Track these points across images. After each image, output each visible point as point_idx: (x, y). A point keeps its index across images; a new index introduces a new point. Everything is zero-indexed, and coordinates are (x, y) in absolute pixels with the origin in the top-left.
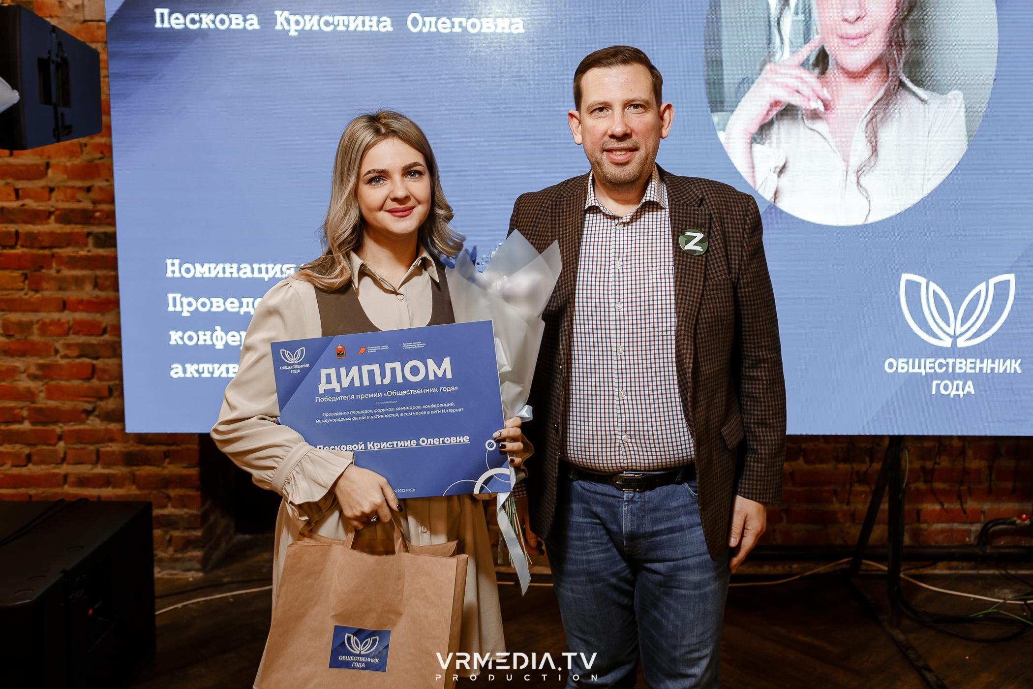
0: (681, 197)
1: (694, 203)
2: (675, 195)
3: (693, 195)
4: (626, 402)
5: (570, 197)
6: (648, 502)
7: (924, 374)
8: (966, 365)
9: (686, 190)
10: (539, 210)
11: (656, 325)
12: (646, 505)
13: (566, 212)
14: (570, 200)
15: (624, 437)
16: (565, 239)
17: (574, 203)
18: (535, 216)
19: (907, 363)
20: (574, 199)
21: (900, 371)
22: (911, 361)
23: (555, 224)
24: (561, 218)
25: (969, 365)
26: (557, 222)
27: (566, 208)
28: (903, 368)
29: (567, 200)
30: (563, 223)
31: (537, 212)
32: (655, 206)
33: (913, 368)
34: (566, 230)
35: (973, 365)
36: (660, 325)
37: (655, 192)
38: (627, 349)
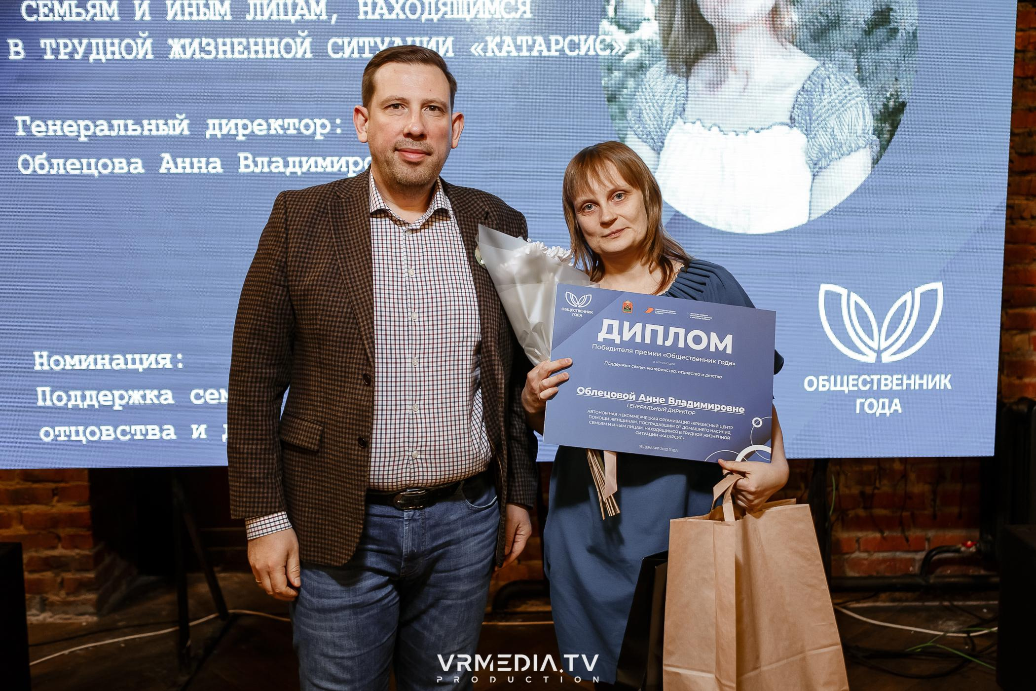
0: (467, 208)
1: (480, 216)
2: (461, 206)
3: (478, 207)
4: (419, 416)
5: (348, 198)
6: (429, 519)
7: (846, 392)
8: (892, 382)
9: (470, 202)
10: (315, 210)
11: (453, 335)
12: (427, 522)
13: (347, 213)
14: (349, 202)
15: (415, 452)
16: (352, 242)
17: (354, 204)
18: (311, 216)
19: (829, 380)
20: (353, 201)
21: (821, 389)
22: (832, 378)
23: (338, 226)
24: (342, 220)
25: (895, 382)
26: (339, 224)
27: (347, 210)
28: (824, 386)
29: (346, 202)
30: (346, 225)
31: (312, 212)
32: (444, 215)
33: (835, 385)
34: (351, 232)
35: (900, 382)
36: (457, 335)
37: (441, 201)
38: (422, 360)
